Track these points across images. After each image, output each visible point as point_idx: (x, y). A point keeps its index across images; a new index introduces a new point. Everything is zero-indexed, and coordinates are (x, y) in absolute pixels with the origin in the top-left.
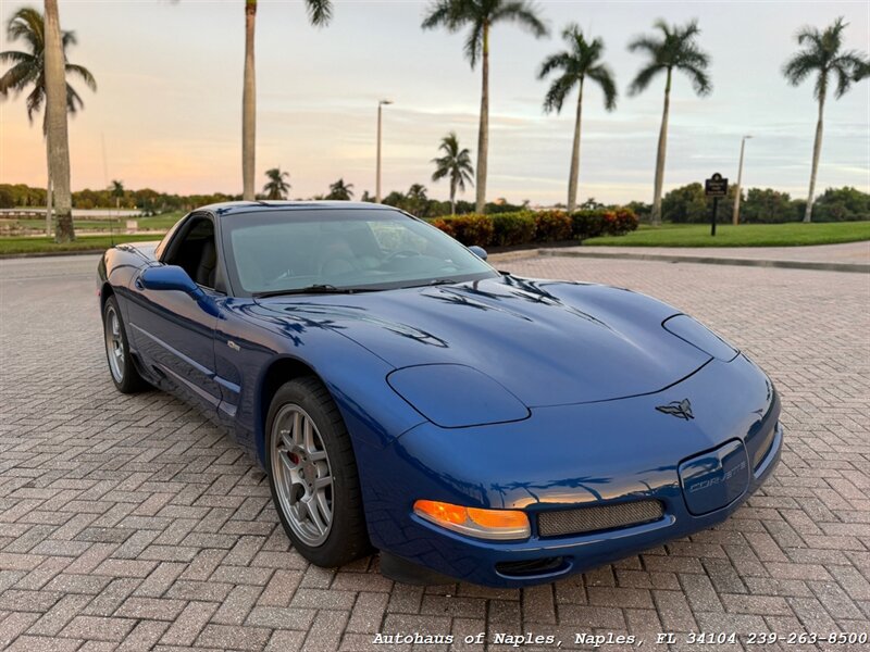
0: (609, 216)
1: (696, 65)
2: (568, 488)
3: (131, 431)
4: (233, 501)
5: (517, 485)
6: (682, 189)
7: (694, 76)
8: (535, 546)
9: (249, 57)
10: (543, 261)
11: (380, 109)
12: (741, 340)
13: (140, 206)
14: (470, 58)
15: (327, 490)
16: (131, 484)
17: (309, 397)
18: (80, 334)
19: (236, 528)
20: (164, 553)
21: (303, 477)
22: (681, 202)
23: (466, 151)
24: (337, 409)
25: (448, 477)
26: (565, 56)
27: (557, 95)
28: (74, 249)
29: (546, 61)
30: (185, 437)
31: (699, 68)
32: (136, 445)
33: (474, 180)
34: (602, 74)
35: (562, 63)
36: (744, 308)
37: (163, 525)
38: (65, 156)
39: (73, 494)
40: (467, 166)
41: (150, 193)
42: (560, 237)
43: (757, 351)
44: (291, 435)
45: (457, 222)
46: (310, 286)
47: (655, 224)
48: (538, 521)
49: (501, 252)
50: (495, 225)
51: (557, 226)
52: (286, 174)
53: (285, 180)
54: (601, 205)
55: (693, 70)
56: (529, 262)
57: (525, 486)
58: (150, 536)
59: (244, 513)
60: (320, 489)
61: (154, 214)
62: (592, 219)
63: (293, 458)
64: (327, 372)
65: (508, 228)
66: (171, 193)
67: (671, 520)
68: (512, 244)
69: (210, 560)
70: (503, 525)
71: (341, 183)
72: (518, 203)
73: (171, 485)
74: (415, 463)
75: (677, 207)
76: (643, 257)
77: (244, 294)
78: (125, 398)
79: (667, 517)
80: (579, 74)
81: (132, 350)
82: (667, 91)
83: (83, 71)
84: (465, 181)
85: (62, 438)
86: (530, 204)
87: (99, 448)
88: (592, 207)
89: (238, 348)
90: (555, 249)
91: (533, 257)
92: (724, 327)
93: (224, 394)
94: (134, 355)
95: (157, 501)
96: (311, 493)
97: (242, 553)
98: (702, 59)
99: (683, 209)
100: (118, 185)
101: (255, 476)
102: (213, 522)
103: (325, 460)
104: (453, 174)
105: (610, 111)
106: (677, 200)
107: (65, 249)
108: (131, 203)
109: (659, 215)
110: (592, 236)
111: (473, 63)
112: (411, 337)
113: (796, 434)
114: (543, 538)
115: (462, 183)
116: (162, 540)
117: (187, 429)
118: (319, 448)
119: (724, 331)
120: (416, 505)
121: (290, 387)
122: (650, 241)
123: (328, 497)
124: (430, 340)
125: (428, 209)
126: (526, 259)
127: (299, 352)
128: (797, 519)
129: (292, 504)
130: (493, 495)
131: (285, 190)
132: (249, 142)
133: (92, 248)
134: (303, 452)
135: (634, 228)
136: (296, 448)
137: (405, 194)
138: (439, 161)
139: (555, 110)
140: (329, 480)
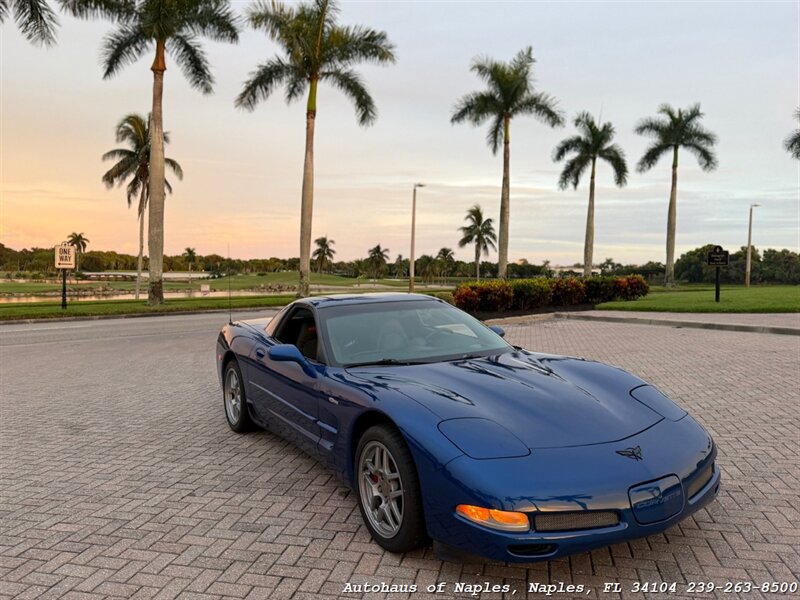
0: (620, 282)
1: (703, 144)
2: (565, 502)
3: (249, 460)
4: (329, 510)
5: (523, 498)
6: (697, 250)
7: (699, 153)
8: (534, 537)
9: (309, 153)
10: (559, 323)
11: (415, 191)
12: (722, 402)
13: (207, 270)
14: (492, 146)
15: (398, 500)
16: (259, 496)
17: (388, 437)
18: (190, 385)
19: (333, 527)
20: (291, 540)
21: (381, 492)
22: (696, 263)
23: (489, 221)
24: (406, 445)
25: (479, 492)
26: (579, 140)
27: (572, 172)
28: (163, 311)
29: (561, 145)
30: (287, 465)
31: (704, 146)
32: (255, 470)
33: (497, 245)
34: (612, 154)
35: (576, 146)
36: (732, 372)
37: (285, 523)
38: (161, 235)
39: (223, 501)
40: (491, 234)
41: (216, 258)
42: (574, 301)
43: (735, 411)
44: (373, 462)
45: (481, 289)
46: (381, 360)
47: (669, 285)
48: (534, 521)
49: (520, 315)
50: (515, 291)
51: (571, 292)
52: (332, 242)
53: (331, 247)
54: (619, 265)
55: (698, 148)
56: (545, 324)
57: (529, 499)
58: (279, 530)
59: (336, 517)
60: (393, 499)
61: (220, 277)
62: (604, 285)
63: (374, 478)
64: (399, 419)
65: (527, 294)
66: (234, 257)
67: (624, 526)
68: (531, 307)
69: (319, 546)
70: (512, 522)
71: (378, 247)
72: (539, 263)
73: (285, 498)
74: (457, 482)
75: (693, 267)
76: (650, 322)
77: (337, 365)
78: (237, 436)
79: (622, 524)
80: (592, 155)
81: (248, 401)
82: (675, 166)
83: (173, 163)
84: (489, 246)
85: (202, 464)
86: (550, 264)
87: (230, 471)
88: (610, 267)
89: (337, 402)
90: (570, 313)
91: (549, 320)
92: (710, 389)
93: (322, 433)
94: (249, 404)
95: (277, 509)
96: (386, 502)
97: (340, 542)
98: (708, 138)
99: (699, 270)
100: (190, 251)
101: (341, 494)
102: (318, 522)
103: (397, 480)
104: (477, 240)
105: (621, 186)
106: (693, 261)
107: (156, 311)
108: (200, 267)
109: (673, 277)
110: (605, 301)
111: (495, 150)
112: (443, 395)
113: (750, 479)
114: (538, 532)
115: (485, 248)
116: (287, 532)
117: (287, 459)
118: (393, 471)
119: (710, 393)
120: (457, 508)
121: (373, 430)
122: (658, 307)
123: (399, 506)
124: (459, 398)
125: (455, 269)
126: (544, 321)
127: (376, 405)
128: (734, 539)
129: (373, 510)
130: (508, 504)
131: (331, 256)
132: (307, 221)
133: (177, 309)
134: (381, 474)
135: (645, 292)
136: (377, 471)
137: (434, 257)
138: (465, 229)
139: (571, 186)
140: (400, 492)
